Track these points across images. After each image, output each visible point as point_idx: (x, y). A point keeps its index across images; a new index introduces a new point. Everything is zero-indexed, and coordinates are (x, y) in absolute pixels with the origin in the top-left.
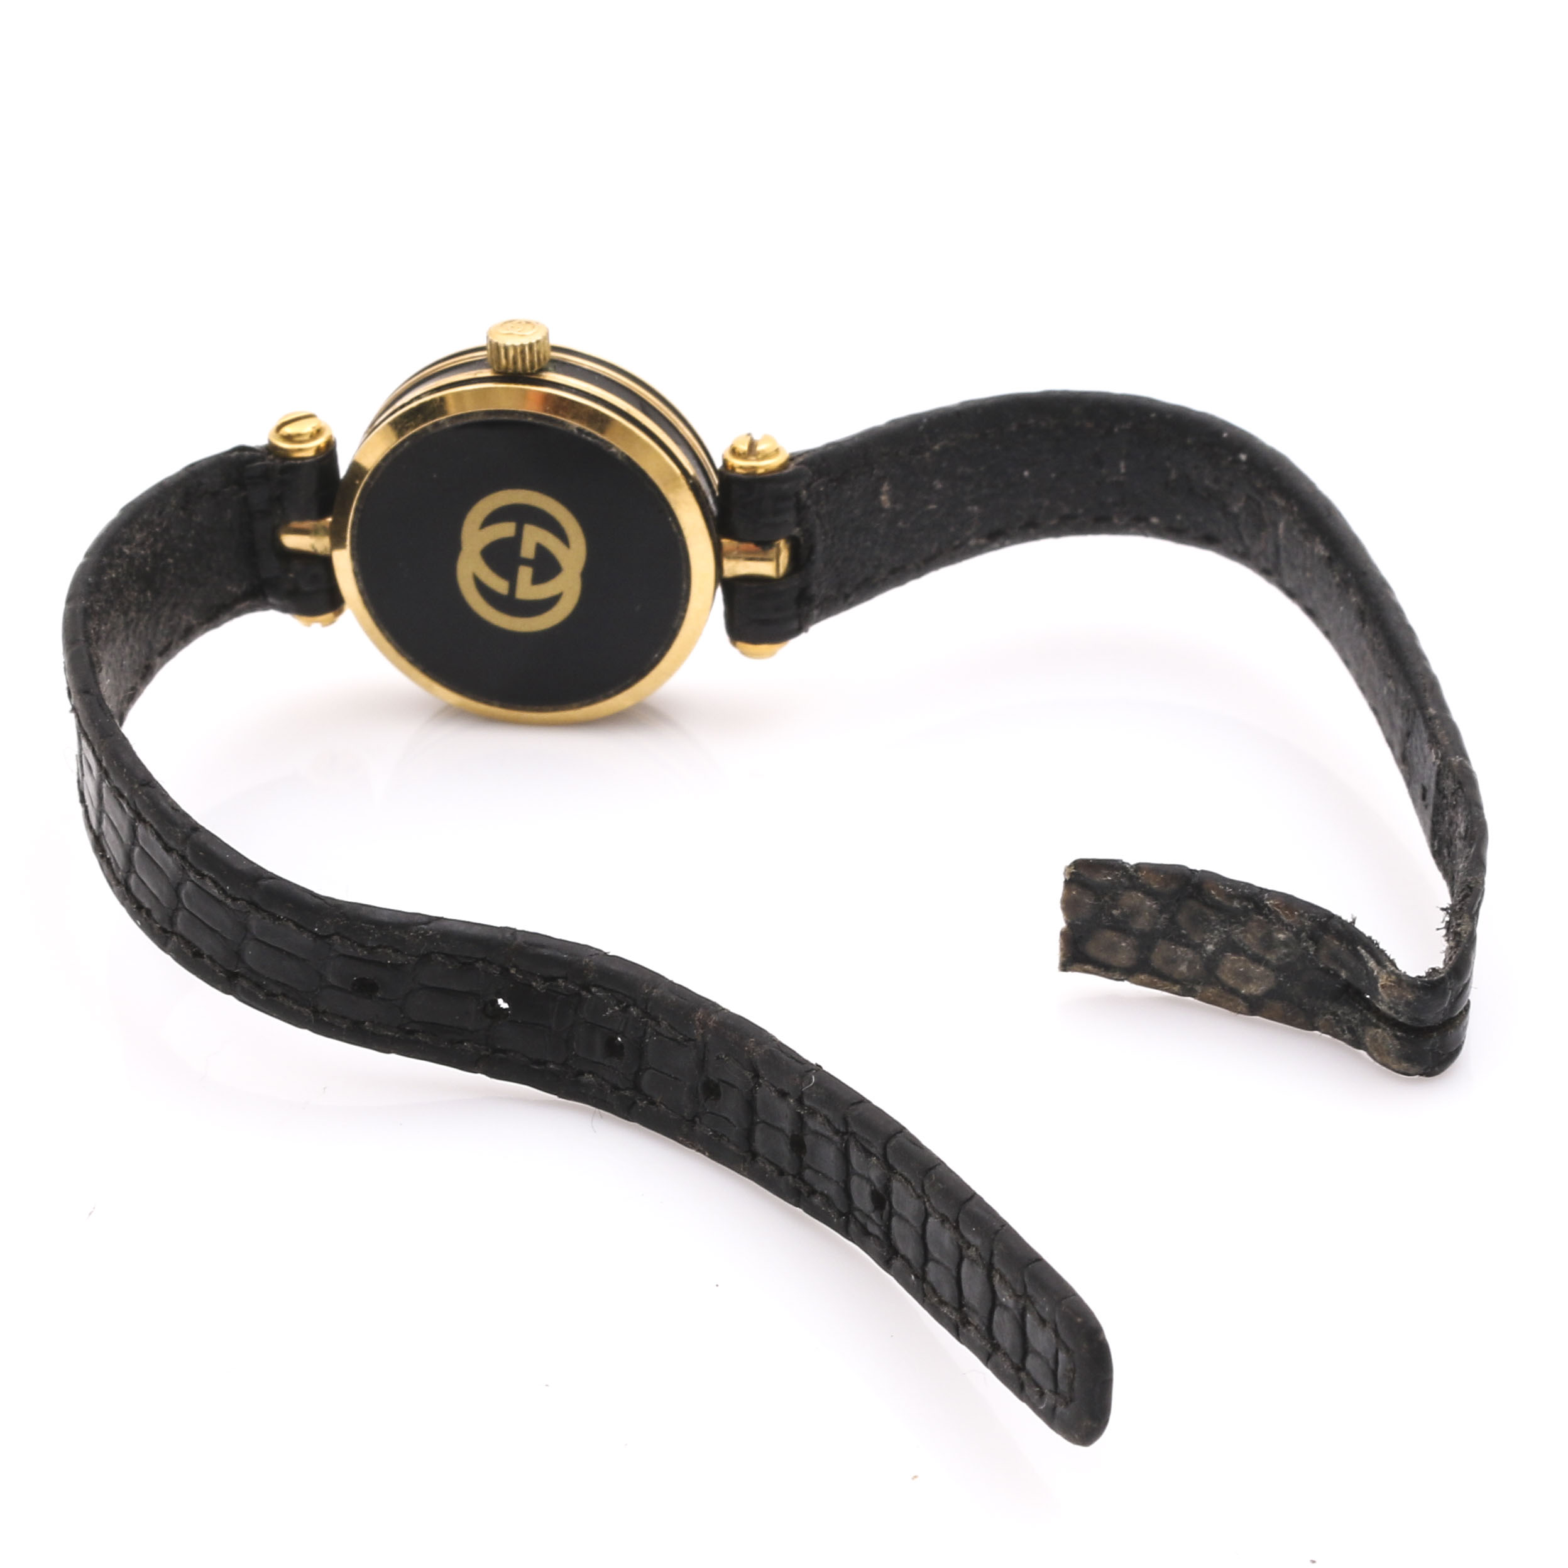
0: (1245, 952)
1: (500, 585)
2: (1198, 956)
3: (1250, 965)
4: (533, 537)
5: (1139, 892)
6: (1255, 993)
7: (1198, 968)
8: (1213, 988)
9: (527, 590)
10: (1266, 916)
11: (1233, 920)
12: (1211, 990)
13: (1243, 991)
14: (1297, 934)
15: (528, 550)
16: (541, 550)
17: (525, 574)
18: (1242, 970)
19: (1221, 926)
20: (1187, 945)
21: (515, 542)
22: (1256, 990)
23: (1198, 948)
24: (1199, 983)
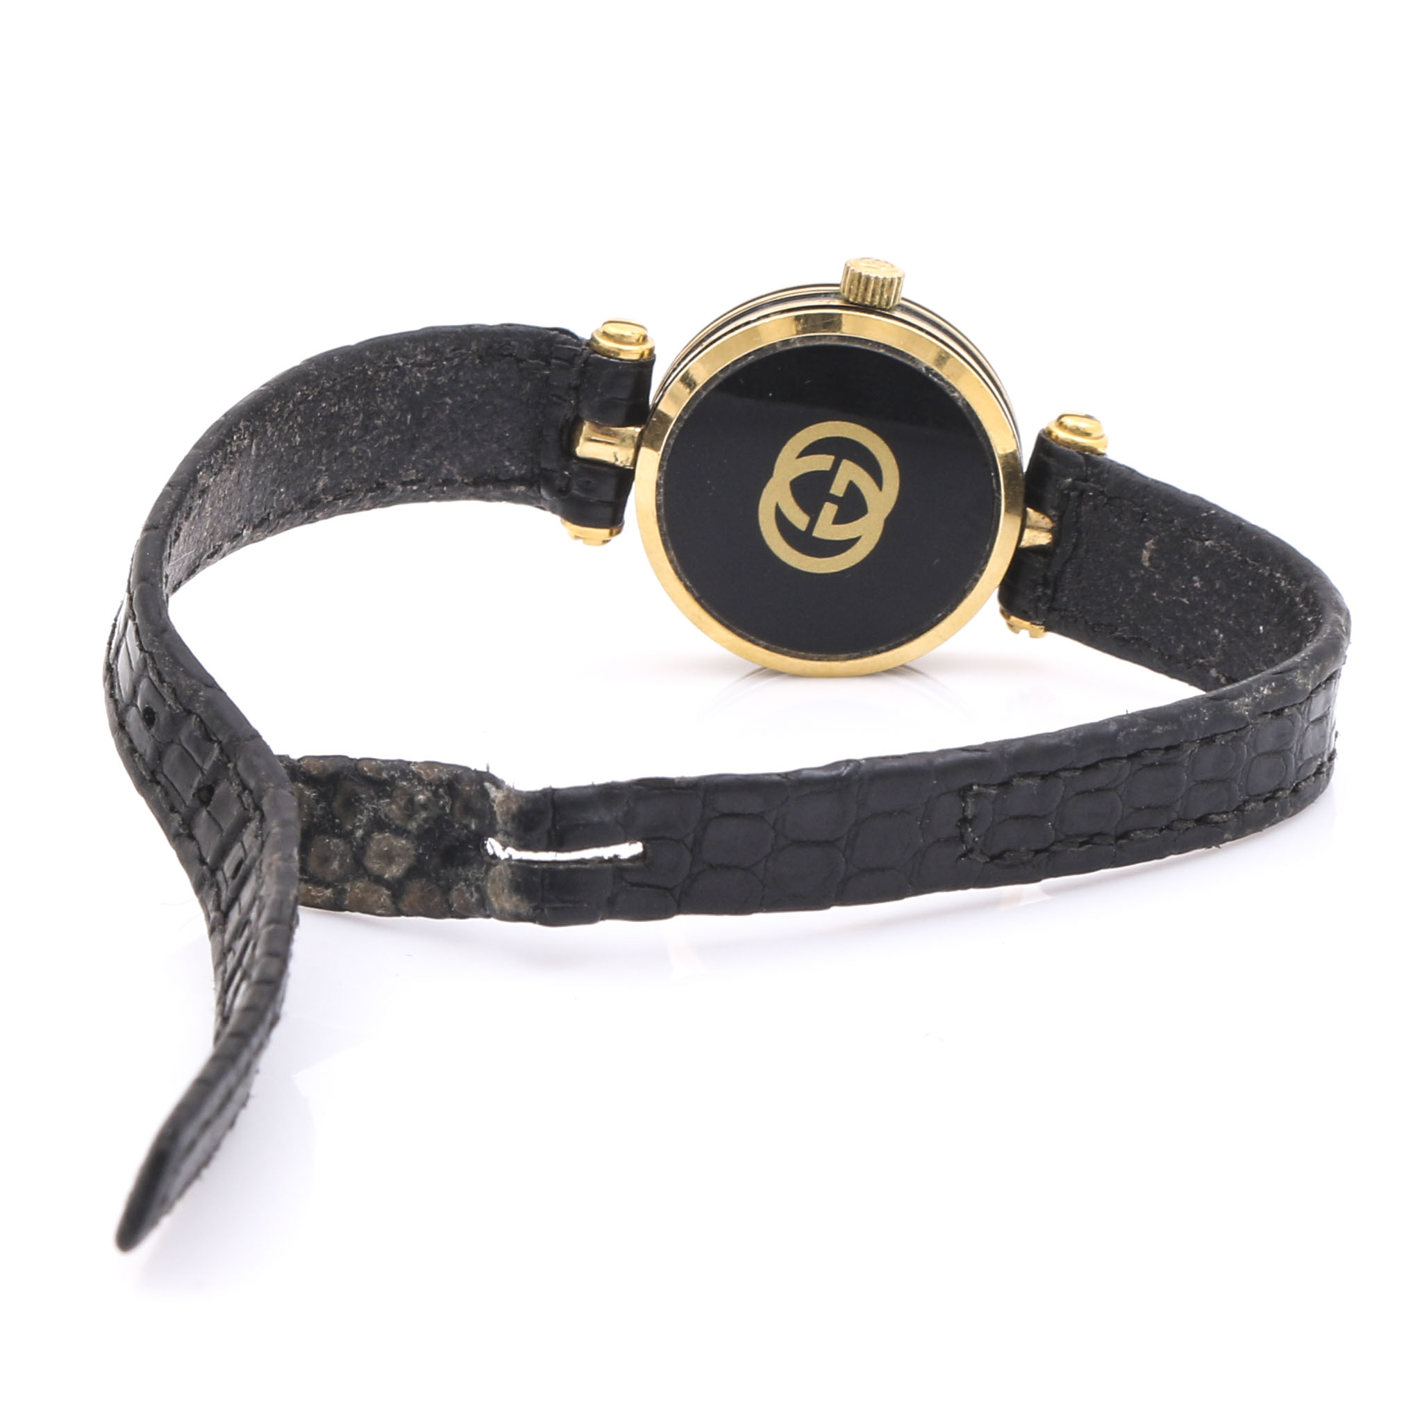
0: (389, 826)
1: (799, 519)
2: (348, 846)
3: (393, 841)
4: (849, 472)
5: (299, 782)
6: (398, 874)
7: (348, 861)
8: (361, 882)
9: (826, 529)
10: (410, 780)
11: (381, 794)
12: (359, 884)
13: (386, 876)
14: (435, 793)
15: (838, 488)
16: (852, 488)
17: (829, 510)
18: (386, 849)
19: (370, 803)
20: (339, 836)
21: (829, 477)
22: (398, 871)
23: (347, 836)
24: (348, 880)
